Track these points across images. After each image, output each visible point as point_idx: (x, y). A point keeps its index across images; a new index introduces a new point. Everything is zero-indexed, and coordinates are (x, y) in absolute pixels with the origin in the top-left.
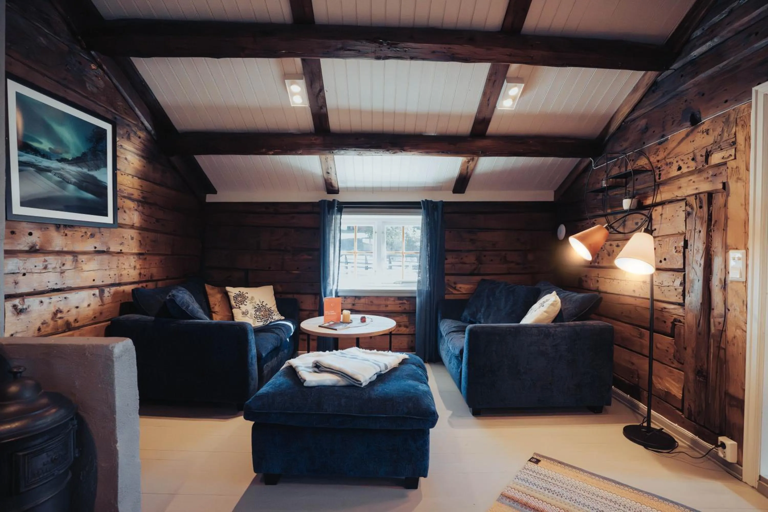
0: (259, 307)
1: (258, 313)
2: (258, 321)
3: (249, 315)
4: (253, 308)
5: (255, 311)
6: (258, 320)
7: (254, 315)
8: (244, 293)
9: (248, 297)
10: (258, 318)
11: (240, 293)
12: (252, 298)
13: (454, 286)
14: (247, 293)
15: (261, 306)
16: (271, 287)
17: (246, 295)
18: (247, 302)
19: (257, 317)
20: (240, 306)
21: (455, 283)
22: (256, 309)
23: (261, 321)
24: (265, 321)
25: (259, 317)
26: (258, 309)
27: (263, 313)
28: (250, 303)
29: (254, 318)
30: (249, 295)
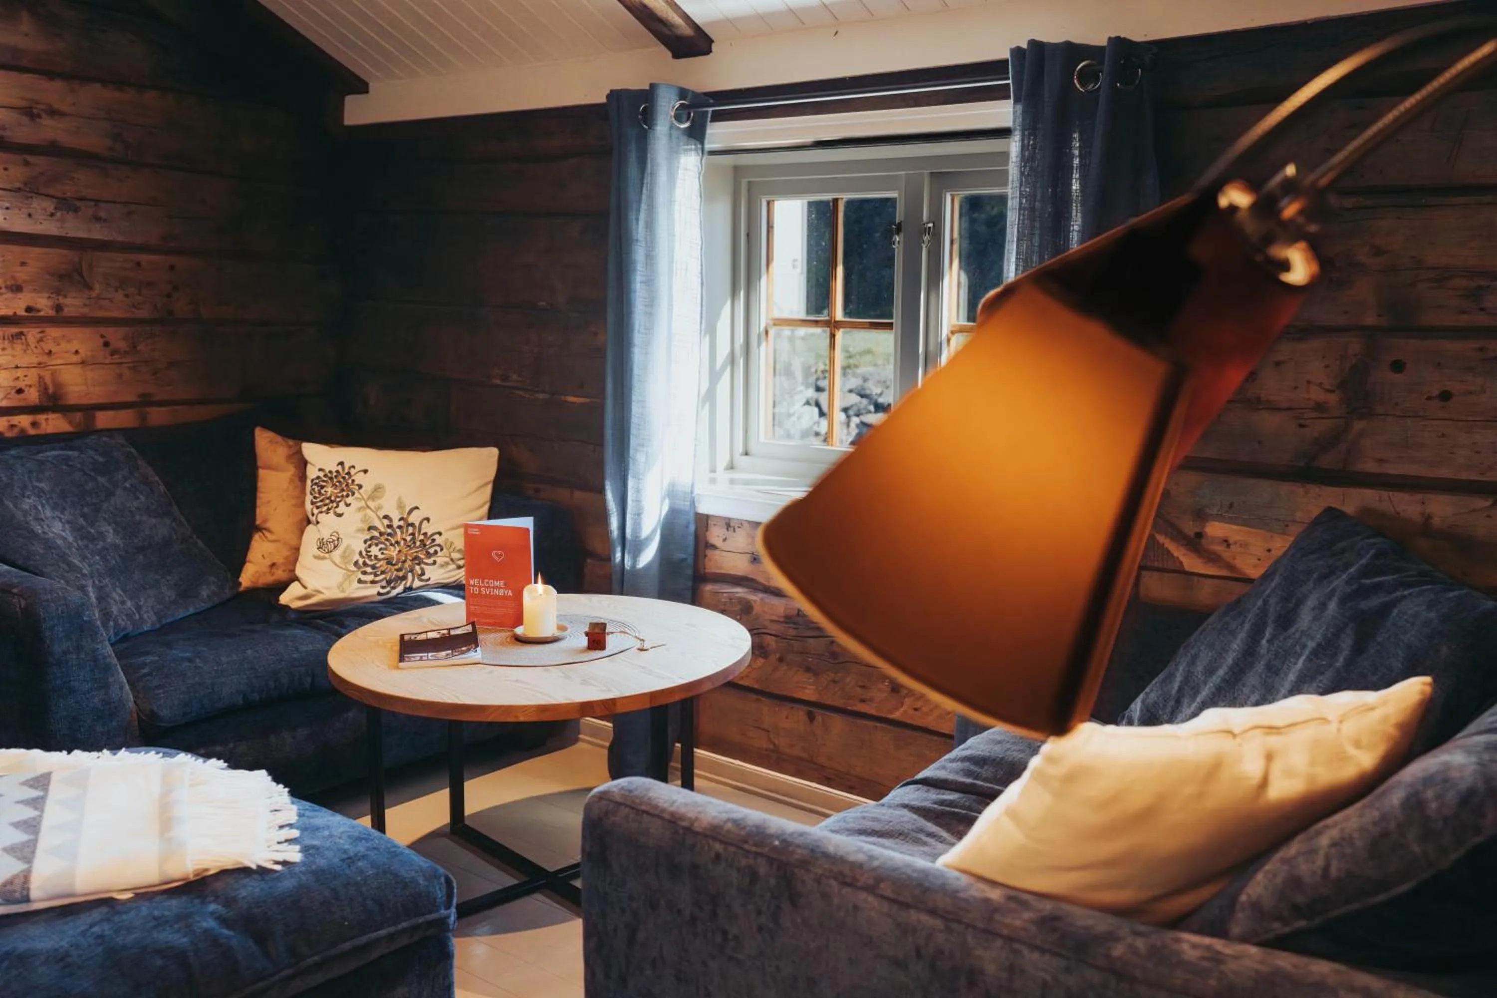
0: (390, 526)
1: (375, 551)
2: (360, 581)
3: (337, 555)
4: (360, 530)
5: (365, 542)
6: (364, 578)
7: (357, 557)
8: (353, 471)
9: (360, 487)
10: (369, 570)
11: (340, 468)
12: (378, 489)
13: (1189, 527)
14: (366, 471)
15: (396, 523)
16: (494, 452)
17: (359, 478)
18: (348, 505)
19: (365, 564)
20: (320, 516)
21: (1201, 516)
22: (376, 534)
23: (373, 582)
24: (389, 582)
25: (373, 567)
26: (381, 534)
27: (393, 552)
28: (360, 509)
29: (353, 568)
30: (367, 482)
